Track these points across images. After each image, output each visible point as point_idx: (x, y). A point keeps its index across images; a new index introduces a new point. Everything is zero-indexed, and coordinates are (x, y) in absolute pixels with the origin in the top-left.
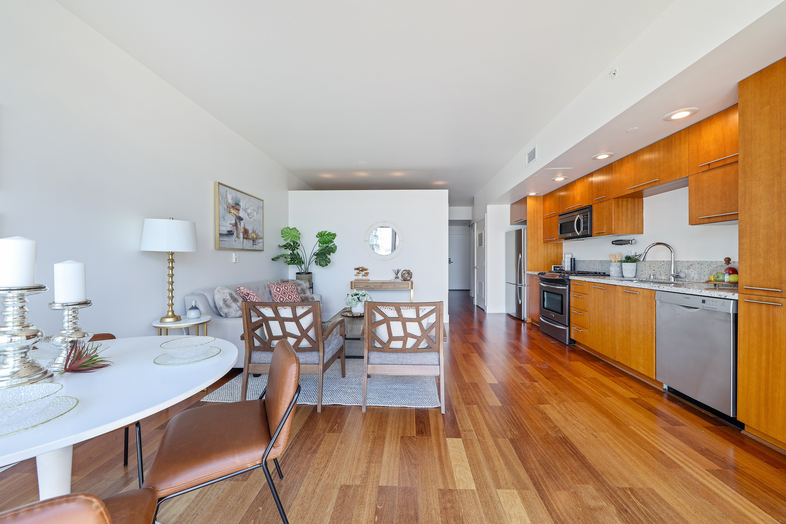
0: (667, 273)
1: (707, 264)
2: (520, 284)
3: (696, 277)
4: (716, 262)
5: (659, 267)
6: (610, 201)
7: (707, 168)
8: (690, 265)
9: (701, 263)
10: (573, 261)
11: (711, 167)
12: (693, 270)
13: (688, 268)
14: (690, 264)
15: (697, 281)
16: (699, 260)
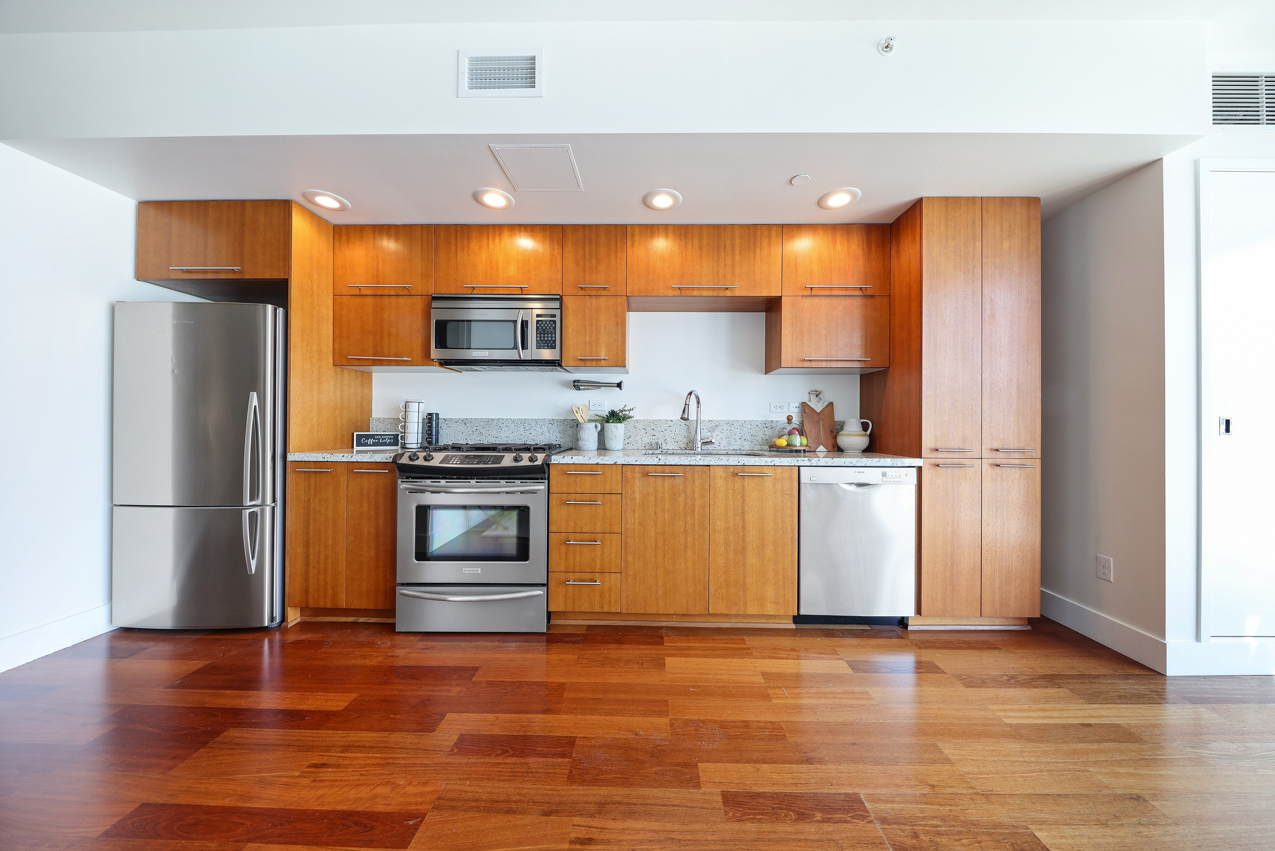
0: (677, 440)
1: (738, 424)
2: (253, 503)
3: (724, 443)
4: (751, 422)
5: (663, 430)
6: (619, 300)
7: (808, 293)
8: (715, 426)
9: (730, 423)
10: (431, 422)
11: (814, 293)
12: (719, 433)
13: (712, 430)
14: (715, 424)
15: (725, 448)
16: (727, 419)
